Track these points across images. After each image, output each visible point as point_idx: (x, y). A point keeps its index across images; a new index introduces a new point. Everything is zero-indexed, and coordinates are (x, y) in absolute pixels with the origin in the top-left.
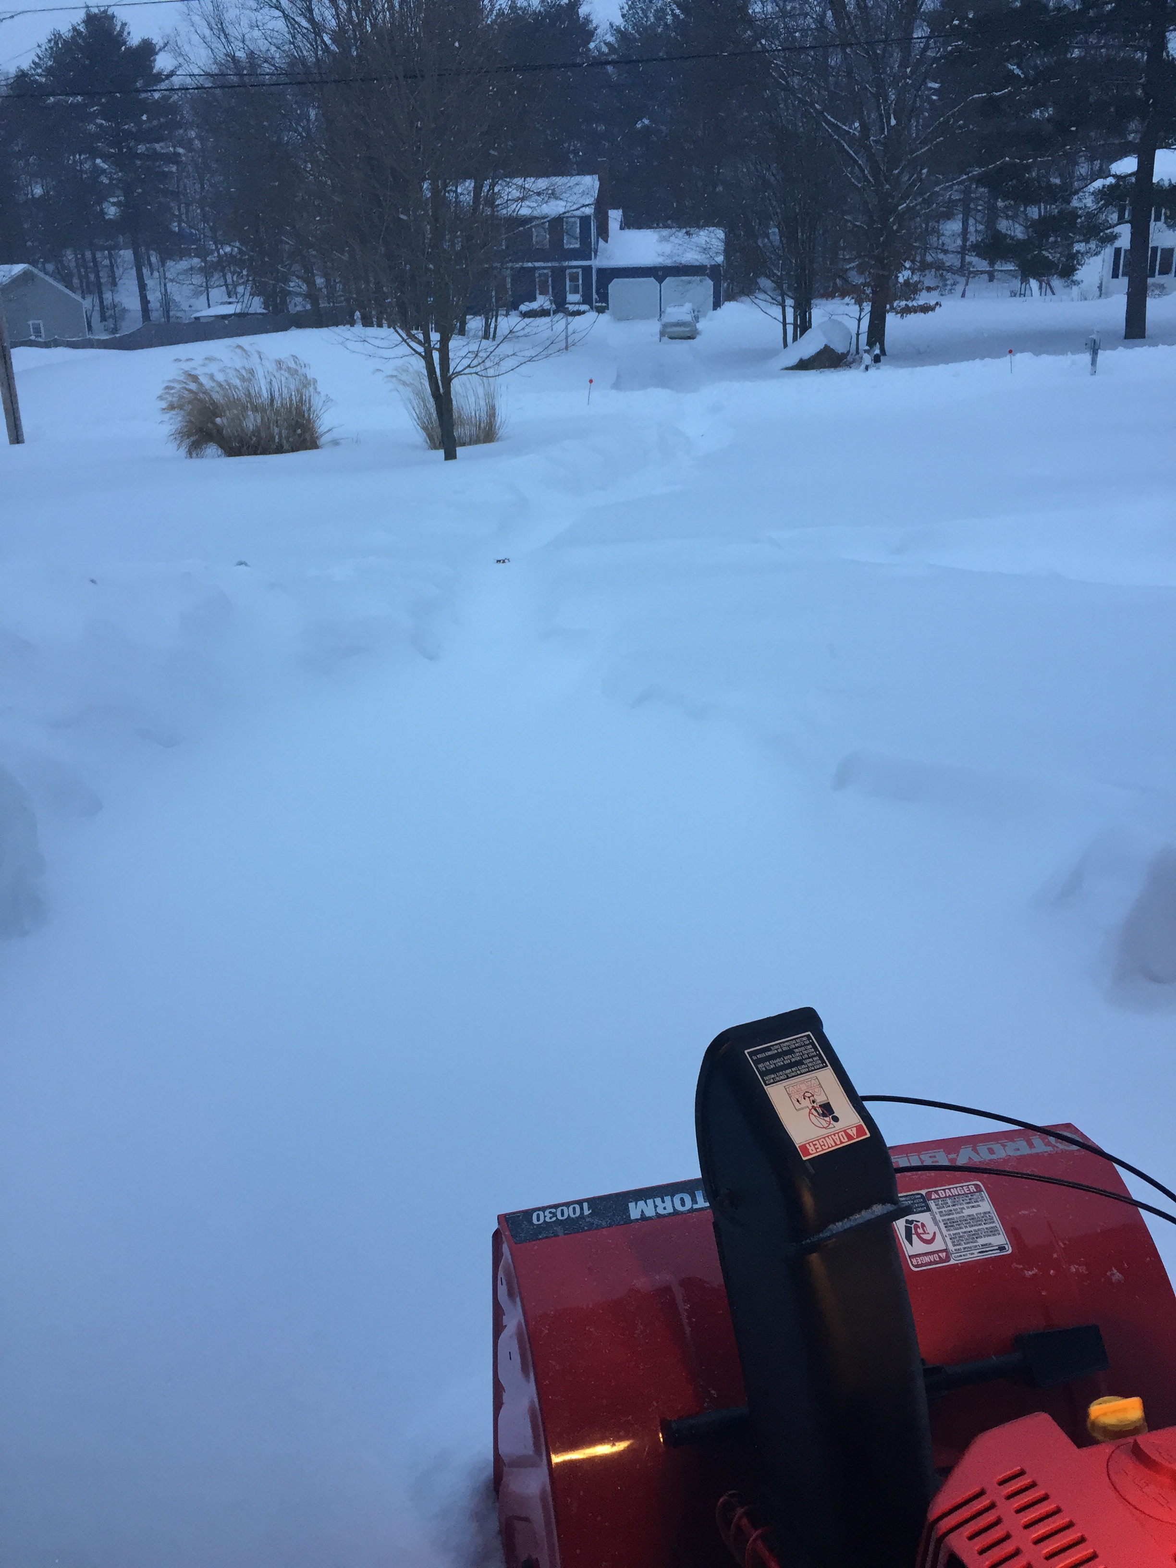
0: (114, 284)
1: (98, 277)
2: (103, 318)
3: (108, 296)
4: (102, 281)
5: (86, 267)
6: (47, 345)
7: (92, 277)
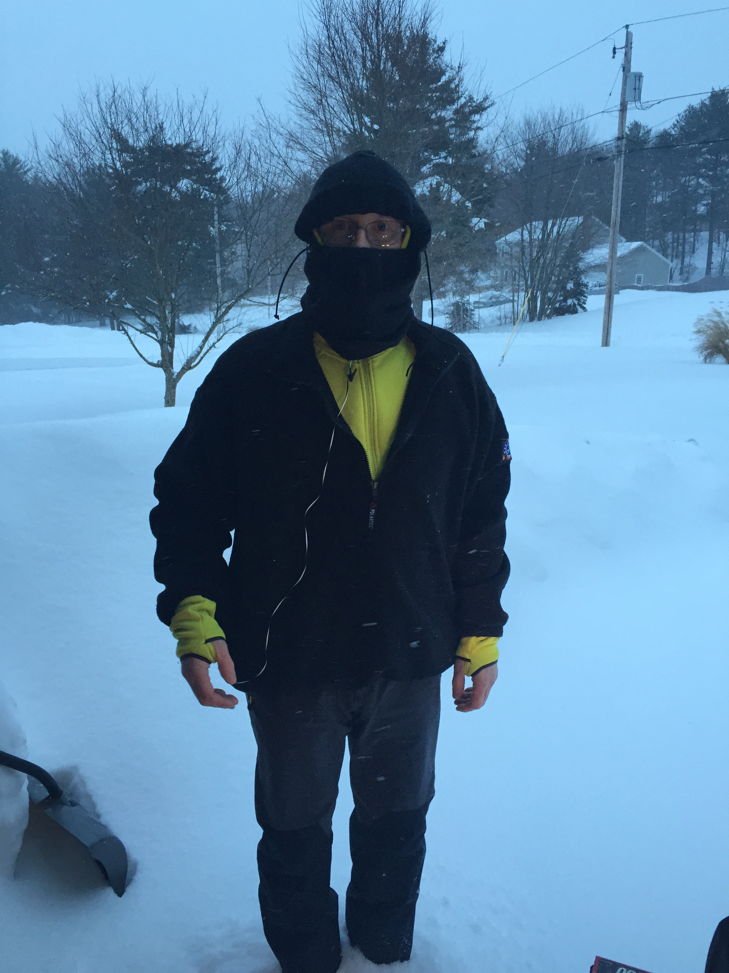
0: (693, 252)
1: (684, 249)
2: (681, 273)
3: (687, 260)
4: (686, 250)
5: (678, 243)
6: (642, 289)
7: (680, 248)
